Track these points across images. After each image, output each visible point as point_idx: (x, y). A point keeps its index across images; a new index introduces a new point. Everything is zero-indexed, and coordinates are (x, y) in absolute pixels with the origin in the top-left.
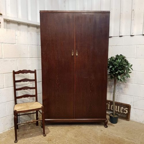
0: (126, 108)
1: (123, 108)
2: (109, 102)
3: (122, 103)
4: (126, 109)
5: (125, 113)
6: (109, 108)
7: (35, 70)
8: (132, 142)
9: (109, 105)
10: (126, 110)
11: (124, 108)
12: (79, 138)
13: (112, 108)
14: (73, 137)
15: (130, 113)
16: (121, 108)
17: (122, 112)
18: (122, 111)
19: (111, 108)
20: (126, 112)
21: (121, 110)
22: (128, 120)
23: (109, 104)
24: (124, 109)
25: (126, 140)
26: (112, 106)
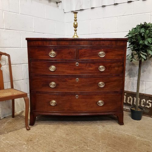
0: (150, 101)
1: (144, 100)
2: (125, 93)
4: (149, 102)
5: (148, 107)
6: (125, 102)
8: (146, 141)
10: (150, 103)
11: (146, 100)
12: (71, 137)
13: (130, 101)
14: (64, 136)
16: (142, 101)
17: (143, 106)
18: (144, 104)
19: (128, 100)
20: (149, 105)
21: (142, 103)
23: (125, 95)
24: (146, 102)
25: (138, 138)
26: (129, 98)
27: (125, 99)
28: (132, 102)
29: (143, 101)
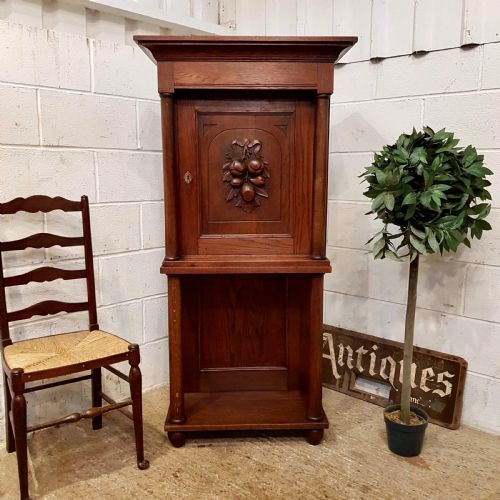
0: (447, 374)
1: (430, 371)
2: (373, 343)
3: (429, 351)
4: (445, 378)
5: (442, 394)
7: (85, 199)
9: (373, 355)
10: (446, 383)
11: (436, 372)
13: (387, 372)
15: (461, 393)
16: (424, 372)
17: (426, 389)
18: (428, 384)
19: (382, 369)
20: (443, 388)
21: (424, 380)
22: (451, 426)
23: (375, 352)
24: (435, 378)
26: (384, 361)
27: (372, 365)
28: (392, 374)
29: (428, 375)
